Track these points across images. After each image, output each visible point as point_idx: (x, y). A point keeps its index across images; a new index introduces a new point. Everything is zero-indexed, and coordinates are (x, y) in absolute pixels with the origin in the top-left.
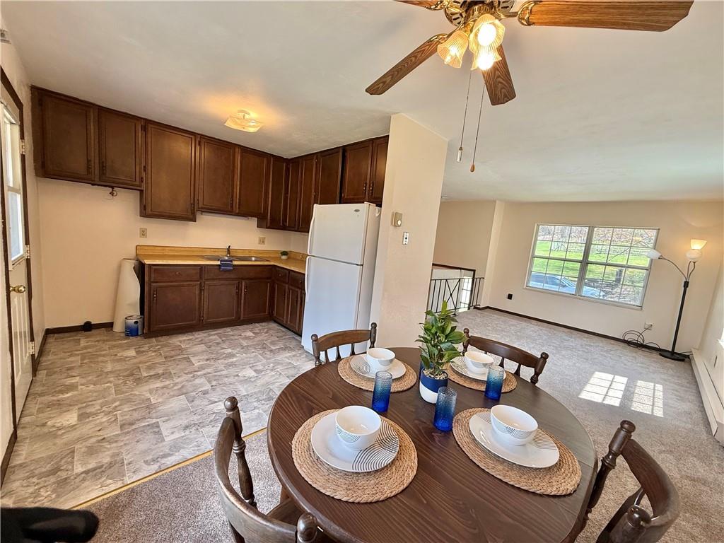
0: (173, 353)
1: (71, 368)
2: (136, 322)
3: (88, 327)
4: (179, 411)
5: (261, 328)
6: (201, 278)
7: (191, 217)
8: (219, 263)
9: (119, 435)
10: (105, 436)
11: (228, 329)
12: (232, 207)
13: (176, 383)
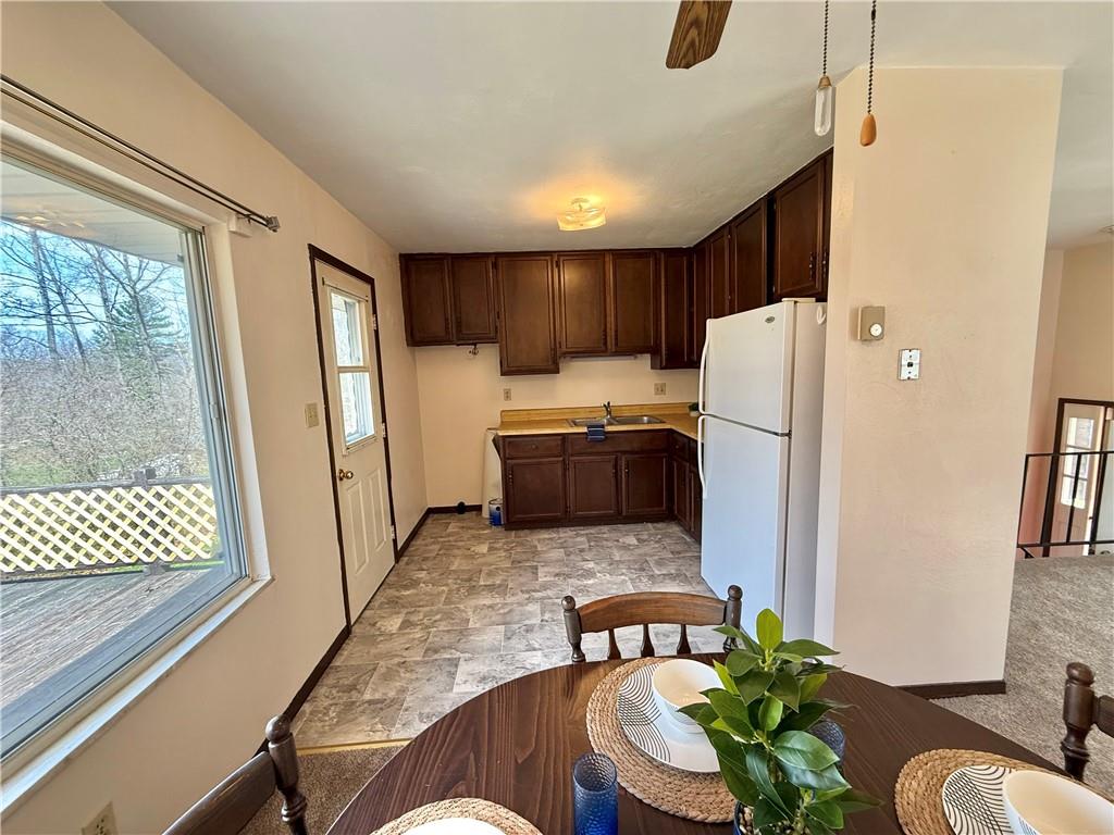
0: (524, 557)
1: (425, 559)
2: (498, 508)
3: (461, 509)
4: (488, 650)
5: (653, 531)
6: (564, 451)
7: (552, 367)
8: (585, 430)
9: (417, 663)
10: (407, 659)
11: (605, 528)
12: (605, 343)
13: (506, 604)
